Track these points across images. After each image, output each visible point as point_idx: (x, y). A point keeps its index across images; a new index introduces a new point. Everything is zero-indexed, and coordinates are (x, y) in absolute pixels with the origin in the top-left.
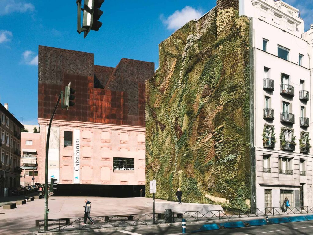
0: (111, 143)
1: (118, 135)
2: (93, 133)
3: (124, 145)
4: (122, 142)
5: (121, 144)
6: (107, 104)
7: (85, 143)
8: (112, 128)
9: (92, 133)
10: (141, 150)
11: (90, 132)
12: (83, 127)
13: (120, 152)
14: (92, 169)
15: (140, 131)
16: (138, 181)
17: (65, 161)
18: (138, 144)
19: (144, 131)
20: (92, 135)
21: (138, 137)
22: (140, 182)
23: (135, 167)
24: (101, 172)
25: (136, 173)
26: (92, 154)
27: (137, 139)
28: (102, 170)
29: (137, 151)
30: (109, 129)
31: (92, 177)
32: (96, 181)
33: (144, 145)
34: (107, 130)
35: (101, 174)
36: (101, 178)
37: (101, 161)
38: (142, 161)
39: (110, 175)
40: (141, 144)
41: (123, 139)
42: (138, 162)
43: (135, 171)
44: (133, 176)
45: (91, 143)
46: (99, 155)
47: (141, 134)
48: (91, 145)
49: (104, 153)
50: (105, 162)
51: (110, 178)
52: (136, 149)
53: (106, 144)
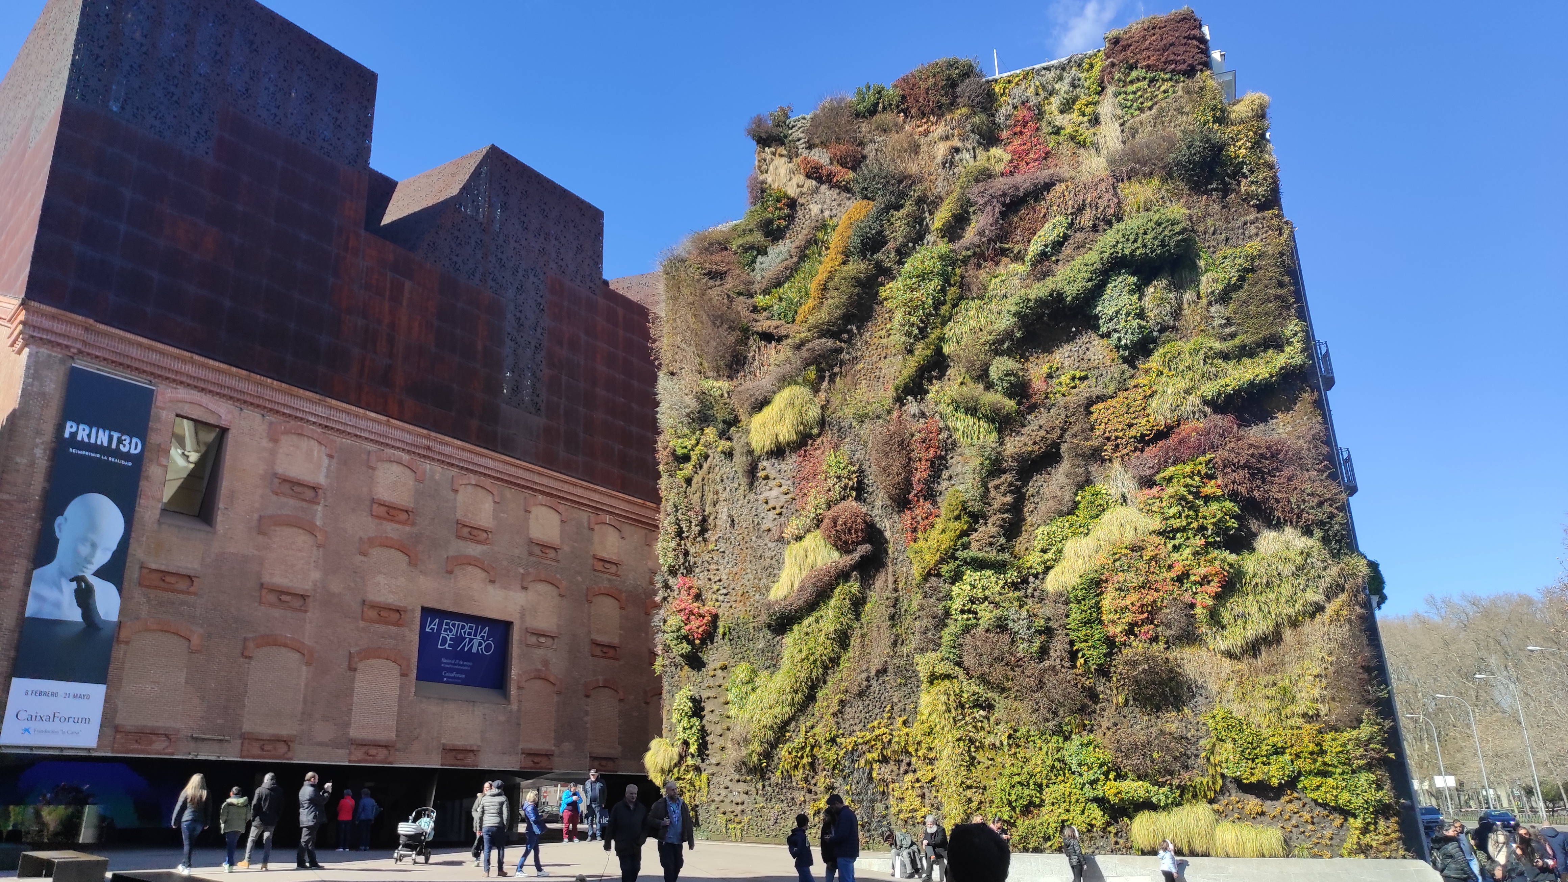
0: (415, 530)
1: (452, 493)
2: (335, 460)
3: (474, 550)
4: (466, 530)
5: (461, 543)
6: (420, 326)
7: (289, 505)
8: (428, 448)
9: (330, 456)
10: (542, 587)
11: (318, 452)
12: (290, 416)
13: (452, 581)
14: (308, 664)
15: (543, 493)
16: (521, 747)
17: (154, 602)
18: (531, 554)
19: (559, 497)
20: (329, 465)
21: (532, 516)
22: (530, 754)
23: (513, 672)
24: (352, 690)
25: (514, 707)
26: (316, 575)
27: (528, 529)
28: (358, 676)
29: (524, 588)
30: (414, 453)
31: (303, 713)
32: (320, 744)
33: (555, 564)
34: (405, 457)
35: (355, 698)
36: (348, 725)
37: (362, 624)
38: (542, 640)
39: (396, 709)
40: (544, 555)
41: (470, 515)
42: (528, 645)
43: (513, 691)
44: (502, 718)
45: (319, 515)
46: (352, 585)
47: (544, 509)
48: (318, 523)
49: (381, 579)
50: (382, 628)
51: (394, 729)
52: (522, 580)
53: (391, 530)
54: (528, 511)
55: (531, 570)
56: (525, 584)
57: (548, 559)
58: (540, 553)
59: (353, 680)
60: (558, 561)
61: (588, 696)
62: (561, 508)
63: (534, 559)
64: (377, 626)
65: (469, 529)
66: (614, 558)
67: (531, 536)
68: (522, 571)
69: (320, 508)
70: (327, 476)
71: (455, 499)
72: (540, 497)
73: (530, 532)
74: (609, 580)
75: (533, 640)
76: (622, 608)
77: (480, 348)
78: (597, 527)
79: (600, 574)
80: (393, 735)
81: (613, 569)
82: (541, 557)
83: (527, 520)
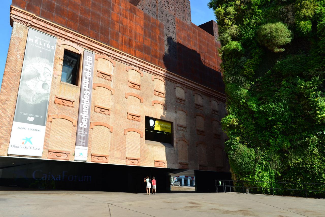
0: (141, 91)
1: (152, 81)
2: (116, 68)
3: (160, 99)
5: (156, 97)
6: (139, 28)
7: (102, 81)
8: (143, 66)
9: (114, 66)
10: (180, 112)
11: (110, 65)
12: (101, 52)
13: (154, 108)
14: (111, 132)
15: (179, 83)
16: (178, 161)
17: (60, 109)
18: (177, 102)
19: (184, 84)
20: (114, 69)
21: (176, 90)
22: (181, 164)
23: (174, 138)
24: (126, 141)
25: (176, 149)
26: (112, 104)
27: (175, 94)
28: (127, 136)
29: (176, 112)
30: (140, 67)
31: (111, 148)
32: (117, 158)
33: (184, 105)
34: (137, 69)
35: (127, 144)
36: (125, 152)
37: (127, 120)
38: (182, 128)
39: (140, 148)
40: (181, 102)
41: (158, 88)
42: (178, 130)
43: (175, 144)
44: (172, 152)
45: (112, 85)
46: (124, 107)
47: (179, 88)
48: (112, 87)
49: (132, 106)
50: (133, 122)
51: (140, 154)
52: (175, 109)
53: (135, 91)
54: (175, 88)
55: (177, 107)
56: (176, 110)
57: (182, 103)
58: (179, 102)
59: (126, 138)
60: (185, 104)
61: (197, 146)
62: (184, 88)
63: (178, 103)
64: (132, 121)
65: (158, 93)
66: (201, 104)
67: (176, 96)
68: (175, 107)
69: (112, 82)
70: (114, 72)
71: (153, 83)
72: (178, 84)
73: (176, 95)
74: (200, 111)
75: (179, 128)
76: (204, 120)
77: (157, 37)
78: (195, 95)
79: (198, 109)
80: (139, 156)
81: (201, 108)
82: (180, 103)
83: (175, 91)
